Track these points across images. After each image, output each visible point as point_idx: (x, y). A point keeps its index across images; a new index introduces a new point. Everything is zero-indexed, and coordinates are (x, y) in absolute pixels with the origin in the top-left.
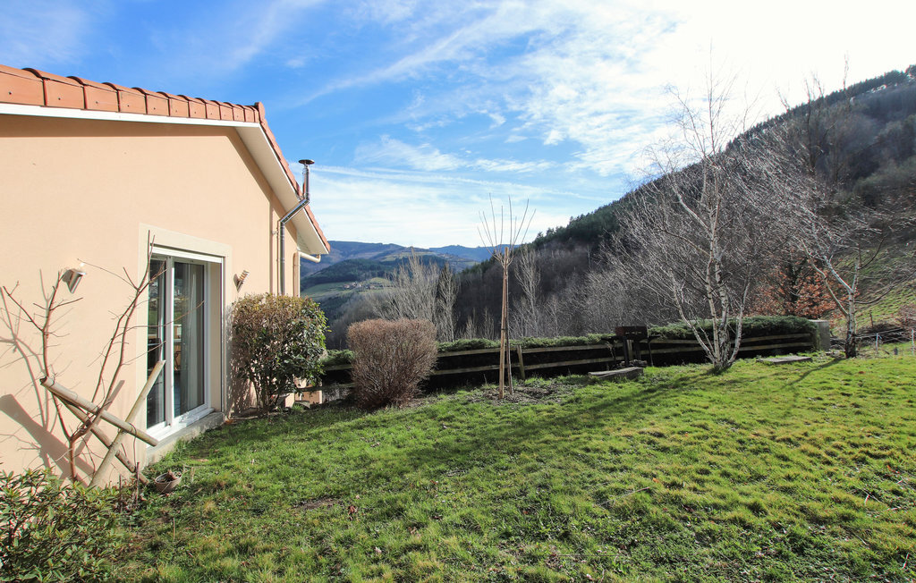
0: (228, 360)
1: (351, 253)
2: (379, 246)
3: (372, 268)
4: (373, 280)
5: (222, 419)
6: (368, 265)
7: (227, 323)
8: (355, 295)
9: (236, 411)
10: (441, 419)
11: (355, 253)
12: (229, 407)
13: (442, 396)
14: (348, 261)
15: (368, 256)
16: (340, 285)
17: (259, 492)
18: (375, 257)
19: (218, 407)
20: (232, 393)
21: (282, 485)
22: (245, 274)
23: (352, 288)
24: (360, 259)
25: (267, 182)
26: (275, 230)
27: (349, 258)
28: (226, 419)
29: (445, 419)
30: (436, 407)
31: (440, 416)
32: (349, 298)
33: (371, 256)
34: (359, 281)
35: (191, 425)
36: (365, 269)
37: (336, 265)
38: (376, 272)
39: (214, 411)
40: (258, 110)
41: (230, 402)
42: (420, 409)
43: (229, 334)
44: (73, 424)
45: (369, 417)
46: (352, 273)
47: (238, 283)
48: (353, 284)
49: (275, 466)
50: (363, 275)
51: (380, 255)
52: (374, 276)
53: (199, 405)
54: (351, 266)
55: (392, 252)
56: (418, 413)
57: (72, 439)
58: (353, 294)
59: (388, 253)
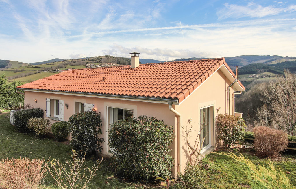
0: (215, 132)
1: (253, 61)
2: (268, 57)
3: (264, 68)
4: (264, 74)
5: (214, 149)
6: (262, 66)
7: (215, 122)
8: (255, 81)
9: (217, 146)
10: (287, 170)
11: (255, 61)
12: (215, 145)
13: (290, 159)
14: (251, 65)
15: (261, 62)
16: (247, 75)
17: (229, 177)
18: (266, 62)
19: (213, 145)
20: (216, 142)
21: (234, 177)
22: (219, 108)
23: (253, 77)
24: (257, 64)
25: (224, 75)
26: (227, 89)
27: (251, 63)
28: (215, 149)
29: (288, 170)
30: (286, 164)
31: (287, 168)
32: (252, 82)
33: (263, 62)
34: (257, 74)
35: (207, 150)
36: (260, 68)
37: (245, 67)
38: (266, 70)
39: (212, 146)
40: (223, 60)
41: (216, 144)
42: (279, 163)
43: (215, 125)
44: (191, 152)
45: (260, 160)
46: (253, 70)
47: (218, 110)
48: (254, 75)
49: (232, 170)
50: (259, 71)
51: (268, 61)
52: (265, 71)
53: (208, 144)
54: (253, 67)
55: (276, 59)
56: (278, 164)
57: (191, 155)
58: (253, 80)
59: (273, 60)
